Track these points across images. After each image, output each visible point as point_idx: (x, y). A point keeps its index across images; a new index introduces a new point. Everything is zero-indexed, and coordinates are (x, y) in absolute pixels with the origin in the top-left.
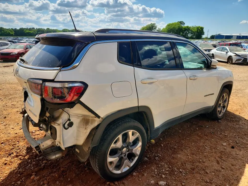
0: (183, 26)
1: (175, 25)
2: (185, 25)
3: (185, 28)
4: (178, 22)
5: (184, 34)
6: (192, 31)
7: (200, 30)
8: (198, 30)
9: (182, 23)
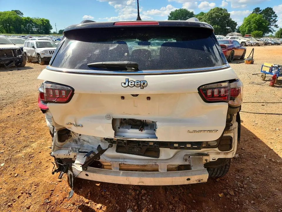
0: (21, 16)
1: (10, 15)
2: (23, 16)
3: (25, 20)
4: (12, 11)
5: (27, 27)
6: (35, 24)
7: (45, 23)
8: (43, 23)
9: (17, 12)
